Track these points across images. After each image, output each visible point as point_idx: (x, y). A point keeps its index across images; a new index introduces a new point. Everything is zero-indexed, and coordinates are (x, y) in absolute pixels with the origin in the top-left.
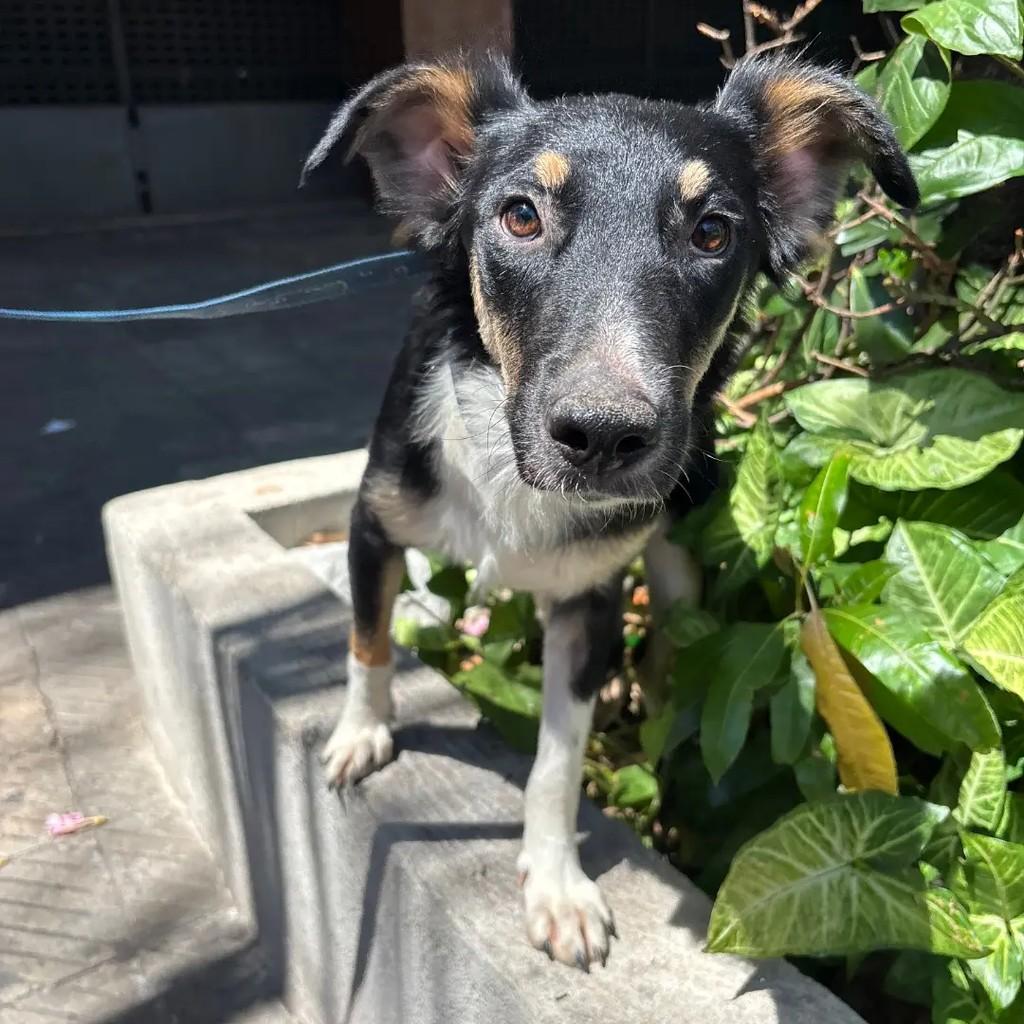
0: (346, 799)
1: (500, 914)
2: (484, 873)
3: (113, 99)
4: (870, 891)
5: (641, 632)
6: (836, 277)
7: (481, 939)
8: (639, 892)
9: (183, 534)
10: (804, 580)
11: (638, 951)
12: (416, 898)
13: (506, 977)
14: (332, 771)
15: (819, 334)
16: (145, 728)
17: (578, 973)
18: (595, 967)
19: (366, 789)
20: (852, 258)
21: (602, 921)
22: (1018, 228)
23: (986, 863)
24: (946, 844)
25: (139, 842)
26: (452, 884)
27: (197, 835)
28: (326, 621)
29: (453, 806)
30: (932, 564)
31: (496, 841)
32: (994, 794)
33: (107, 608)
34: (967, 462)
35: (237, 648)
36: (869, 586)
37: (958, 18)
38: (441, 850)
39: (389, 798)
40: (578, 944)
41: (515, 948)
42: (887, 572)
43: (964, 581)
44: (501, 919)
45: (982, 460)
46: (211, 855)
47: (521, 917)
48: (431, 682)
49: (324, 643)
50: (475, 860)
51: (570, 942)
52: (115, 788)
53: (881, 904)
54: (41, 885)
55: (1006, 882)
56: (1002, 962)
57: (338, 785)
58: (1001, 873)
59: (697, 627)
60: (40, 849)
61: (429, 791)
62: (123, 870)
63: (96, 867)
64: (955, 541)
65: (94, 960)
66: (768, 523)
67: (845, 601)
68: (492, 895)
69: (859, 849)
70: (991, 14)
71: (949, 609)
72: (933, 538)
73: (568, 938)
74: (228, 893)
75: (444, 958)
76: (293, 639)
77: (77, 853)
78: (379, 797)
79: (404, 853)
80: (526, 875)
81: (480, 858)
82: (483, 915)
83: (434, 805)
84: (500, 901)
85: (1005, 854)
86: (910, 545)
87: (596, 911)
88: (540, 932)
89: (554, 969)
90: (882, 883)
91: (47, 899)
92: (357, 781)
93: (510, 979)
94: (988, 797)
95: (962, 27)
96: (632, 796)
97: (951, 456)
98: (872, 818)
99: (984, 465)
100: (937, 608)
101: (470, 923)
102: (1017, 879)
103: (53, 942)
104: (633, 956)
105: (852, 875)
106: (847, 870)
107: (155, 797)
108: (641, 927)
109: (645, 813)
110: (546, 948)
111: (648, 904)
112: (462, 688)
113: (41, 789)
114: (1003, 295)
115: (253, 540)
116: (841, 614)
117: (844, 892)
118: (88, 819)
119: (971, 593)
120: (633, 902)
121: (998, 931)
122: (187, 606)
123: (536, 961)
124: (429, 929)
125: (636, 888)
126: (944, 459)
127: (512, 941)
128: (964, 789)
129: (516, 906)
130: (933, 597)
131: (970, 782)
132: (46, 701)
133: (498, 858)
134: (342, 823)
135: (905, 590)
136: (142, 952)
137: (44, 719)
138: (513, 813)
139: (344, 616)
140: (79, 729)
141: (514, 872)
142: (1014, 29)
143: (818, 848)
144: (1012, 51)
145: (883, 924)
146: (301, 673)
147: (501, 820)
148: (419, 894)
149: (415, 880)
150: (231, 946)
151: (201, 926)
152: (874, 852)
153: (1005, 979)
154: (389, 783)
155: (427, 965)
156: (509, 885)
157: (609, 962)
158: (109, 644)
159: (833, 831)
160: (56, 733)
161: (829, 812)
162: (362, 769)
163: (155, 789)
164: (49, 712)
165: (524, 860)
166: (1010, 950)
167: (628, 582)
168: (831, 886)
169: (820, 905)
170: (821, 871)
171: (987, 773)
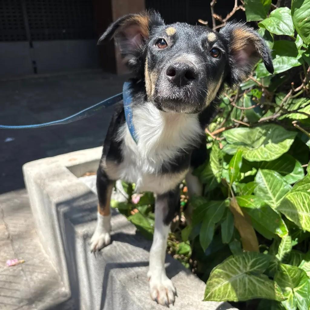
0: (96, 255)
1: (142, 290)
2: (137, 277)
3: (25, 39)
4: (251, 281)
5: (186, 201)
6: (240, 96)
7: (137, 298)
8: (184, 282)
9: (47, 174)
10: (230, 188)
11: (184, 300)
12: (117, 285)
14: (92, 247)
15: (235, 112)
16: (36, 232)
17: (166, 308)
18: (171, 305)
19: (102, 252)
20: (244, 91)
21: (173, 291)
22: (292, 82)
23: (285, 272)
24: (275, 265)
25: (35, 268)
26: (128, 281)
27: (53, 265)
28: (90, 200)
29: (129, 257)
30: (269, 182)
31: (141, 267)
33: (25, 196)
34: (275, 153)
35: (63, 209)
36: (250, 189)
37: (275, 23)
38: (125, 271)
39: (109, 255)
40: (166, 299)
41: (147, 300)
42: (255, 185)
43: (278, 187)
46: (57, 271)
47: (149, 291)
48: (122, 219)
49: (89, 207)
50: (135, 273)
51: (163, 298)
52: (27, 251)
53: (254, 285)
54: (5, 282)
55: (292, 277)
56: (291, 301)
57: (94, 251)
58: (290, 275)
59: (200, 202)
60: (5, 271)
61: (121, 252)
62: (30, 277)
63: (21, 276)
64: (276, 175)
65: (22, 304)
66: (219, 171)
67: (243, 194)
68: (140, 284)
69: (248, 269)
70: (285, 23)
71: (274, 195)
72: (269, 174)
73: (163, 297)
74: (62, 283)
75: (126, 303)
76: (80, 206)
77: (16, 272)
78: (106, 255)
79: (113, 272)
80: (150, 278)
81: (136, 273)
82: (137, 290)
83: (122, 257)
84: (142, 286)
85: (291, 269)
86: (263, 176)
87: (171, 288)
88: (154, 295)
89: (158, 307)
90: (255, 279)
91: (7, 286)
92: (100, 250)
94: (287, 251)
95: (276, 26)
96: (183, 251)
98: (252, 259)
99: (280, 153)
100: (271, 195)
101: (134, 293)
102: (295, 277)
103: (9, 299)
104: (182, 302)
105: (246, 276)
106: (245, 275)
107: (40, 254)
108: (184, 293)
109: (187, 257)
110: (156, 300)
111: (187, 286)
112: (131, 221)
113: (5, 252)
114: (289, 101)
116: (241, 198)
117: (244, 282)
118: (19, 261)
119: (280, 190)
120: (182, 285)
121: (290, 292)
122: (48, 196)
123: (153, 304)
124: (121, 294)
125: (183, 281)
126: (269, 152)
127: (146, 298)
128: (280, 249)
129: (147, 287)
130: (270, 192)
131: (281, 247)
132: (6, 225)
133: (142, 273)
134: (95, 263)
135: (261, 190)
136: (36, 302)
137: (5, 231)
138: (146, 259)
139: (95, 199)
140: (16, 233)
141: (146, 277)
142: (292, 28)
143: (236, 269)
144: (291, 34)
145: (255, 291)
146: (83, 217)
147: (142, 261)
148: (118, 284)
149: (117, 280)
150: (63, 299)
151: (54, 293)
152: (252, 270)
153: (292, 306)
154: (109, 250)
155: (121, 306)
156: (145, 281)
157: (175, 304)
158: (25, 207)
159: (240, 264)
160: (9, 235)
161: (239, 258)
162: (101, 247)
163: (39, 251)
164: (7, 228)
165: (149, 274)
166: (294, 298)
167: (181, 186)
168: (240, 281)
169: (237, 286)
170: (237, 275)
171: (286, 244)
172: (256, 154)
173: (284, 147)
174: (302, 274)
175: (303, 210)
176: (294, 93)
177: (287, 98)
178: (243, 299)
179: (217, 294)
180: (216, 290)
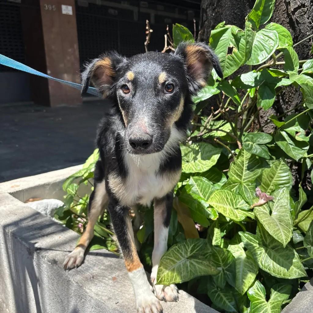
2: (93, 278)
4: (192, 264)
7: (94, 293)
13: (102, 301)
22: (212, 107)
26: (85, 281)
30: (200, 186)
32: (219, 240)
34: (206, 165)
43: (207, 189)
44: (99, 287)
45: (209, 165)
53: (195, 266)
56: (222, 278)
64: (204, 180)
68: (96, 282)
69: (189, 254)
71: (205, 196)
72: (199, 179)
82: (94, 287)
84: (98, 284)
86: (194, 182)
90: (194, 261)
93: (103, 302)
94: (217, 241)
97: (203, 164)
98: (191, 245)
99: (210, 166)
100: (202, 196)
101: (91, 290)
105: (188, 261)
106: (186, 260)
114: (211, 123)
115: (12, 200)
117: (186, 265)
119: (209, 192)
121: (221, 271)
126: (201, 165)
130: (201, 194)
133: (97, 274)
143: (179, 255)
145: (196, 271)
148: (75, 286)
152: (192, 254)
159: (182, 250)
161: (181, 246)
166: (224, 275)
168: (183, 265)
169: (181, 270)
170: (180, 261)
171: (217, 235)
172: (191, 167)
173: (213, 161)
174: (229, 255)
175: (227, 204)
176: (214, 116)
177: (209, 119)
178: (187, 280)
179: (166, 279)
180: (165, 275)
